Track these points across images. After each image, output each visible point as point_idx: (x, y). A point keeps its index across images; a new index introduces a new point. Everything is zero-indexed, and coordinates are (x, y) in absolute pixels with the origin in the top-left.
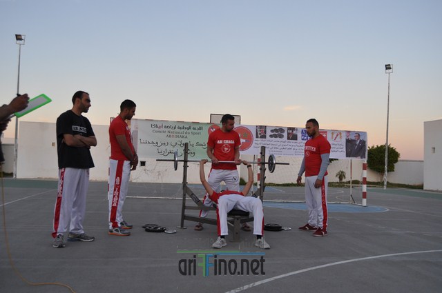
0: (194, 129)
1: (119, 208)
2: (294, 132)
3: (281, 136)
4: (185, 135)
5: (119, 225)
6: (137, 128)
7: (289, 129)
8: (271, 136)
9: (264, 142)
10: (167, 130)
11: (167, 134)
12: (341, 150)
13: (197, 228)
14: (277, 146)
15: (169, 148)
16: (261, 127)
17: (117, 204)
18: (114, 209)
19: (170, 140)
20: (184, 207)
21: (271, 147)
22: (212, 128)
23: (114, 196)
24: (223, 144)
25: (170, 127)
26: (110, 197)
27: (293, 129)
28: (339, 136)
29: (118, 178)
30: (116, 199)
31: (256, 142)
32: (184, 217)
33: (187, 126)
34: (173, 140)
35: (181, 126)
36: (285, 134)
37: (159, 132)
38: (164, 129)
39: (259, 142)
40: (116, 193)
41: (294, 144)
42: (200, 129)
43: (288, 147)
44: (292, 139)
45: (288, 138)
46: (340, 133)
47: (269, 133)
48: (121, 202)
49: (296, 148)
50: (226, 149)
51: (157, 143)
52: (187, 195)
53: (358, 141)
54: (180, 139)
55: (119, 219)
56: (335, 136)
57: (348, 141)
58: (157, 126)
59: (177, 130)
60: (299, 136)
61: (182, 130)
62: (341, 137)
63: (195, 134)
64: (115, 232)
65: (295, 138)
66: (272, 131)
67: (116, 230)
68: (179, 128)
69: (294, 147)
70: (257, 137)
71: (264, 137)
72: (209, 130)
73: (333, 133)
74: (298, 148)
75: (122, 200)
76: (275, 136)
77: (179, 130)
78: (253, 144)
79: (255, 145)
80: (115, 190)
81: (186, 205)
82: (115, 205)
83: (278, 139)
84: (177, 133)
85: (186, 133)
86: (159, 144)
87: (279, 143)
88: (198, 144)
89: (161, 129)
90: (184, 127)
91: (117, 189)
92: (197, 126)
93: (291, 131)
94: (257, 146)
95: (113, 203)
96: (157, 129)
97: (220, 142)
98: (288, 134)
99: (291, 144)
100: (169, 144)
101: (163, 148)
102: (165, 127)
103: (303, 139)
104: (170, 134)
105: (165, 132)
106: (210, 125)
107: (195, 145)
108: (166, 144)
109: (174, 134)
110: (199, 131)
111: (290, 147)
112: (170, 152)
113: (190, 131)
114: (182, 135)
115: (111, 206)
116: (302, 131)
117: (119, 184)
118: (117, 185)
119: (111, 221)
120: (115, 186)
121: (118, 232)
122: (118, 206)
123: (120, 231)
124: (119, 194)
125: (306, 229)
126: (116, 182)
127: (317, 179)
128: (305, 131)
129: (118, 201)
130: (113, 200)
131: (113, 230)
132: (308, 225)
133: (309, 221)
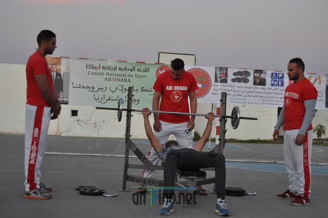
0: (138, 70)
1: (37, 166)
2: (262, 76)
3: (246, 81)
4: (127, 78)
5: (38, 187)
6: (69, 68)
7: (256, 71)
8: (233, 80)
9: (224, 88)
10: (105, 71)
11: (105, 76)
14: (240, 93)
15: (108, 94)
16: (221, 68)
17: (35, 161)
18: (32, 167)
20: (127, 165)
21: (233, 93)
22: (161, 69)
23: (31, 151)
24: (173, 91)
25: (110, 68)
26: (27, 152)
27: (260, 72)
28: (318, 81)
29: (37, 129)
30: (34, 155)
31: (215, 87)
32: (126, 178)
33: (130, 67)
34: (113, 85)
35: (123, 66)
36: (251, 78)
37: (96, 74)
38: (101, 71)
39: (219, 87)
40: (34, 147)
41: (261, 91)
42: (147, 70)
43: (254, 94)
45: (255, 83)
46: (319, 78)
47: (231, 76)
49: (264, 95)
51: (93, 88)
54: (122, 83)
55: (37, 180)
56: (313, 81)
58: (93, 67)
59: (117, 72)
60: (269, 80)
61: (124, 72)
63: (139, 77)
64: (33, 195)
65: (262, 82)
66: (235, 74)
67: (35, 193)
68: (120, 69)
69: (260, 95)
70: (216, 81)
71: (225, 81)
72: (157, 72)
73: (310, 78)
74: (266, 95)
75: (41, 155)
76: (239, 80)
77: (120, 72)
78: (212, 90)
79: (214, 91)
80: (32, 144)
82: (32, 162)
83: (242, 84)
84: (117, 75)
85: (129, 75)
86: (96, 89)
87: (243, 90)
88: (143, 90)
89: (98, 71)
90: (125, 69)
91: (35, 143)
93: (258, 75)
94: (216, 92)
95: (30, 160)
96: (93, 71)
97: (169, 88)
98: (255, 78)
99: (258, 90)
100: (108, 89)
101: (100, 94)
102: (103, 68)
103: (272, 85)
104: (110, 77)
105: (103, 74)
106: (159, 66)
107: (139, 91)
108: (104, 89)
109: (114, 77)
110: (145, 74)
111: (257, 94)
112: (110, 99)
113: (133, 73)
114: (123, 78)
115: (28, 164)
116: (272, 74)
117: (37, 136)
118: (35, 138)
119: (28, 182)
120: (33, 138)
121: (37, 194)
122: (37, 163)
123: (40, 193)
124: (37, 148)
125: (287, 196)
126: (33, 134)
127: (298, 134)
128: (276, 74)
129: (36, 157)
130: (30, 156)
131: (31, 192)
132: (288, 192)
133: (290, 187)
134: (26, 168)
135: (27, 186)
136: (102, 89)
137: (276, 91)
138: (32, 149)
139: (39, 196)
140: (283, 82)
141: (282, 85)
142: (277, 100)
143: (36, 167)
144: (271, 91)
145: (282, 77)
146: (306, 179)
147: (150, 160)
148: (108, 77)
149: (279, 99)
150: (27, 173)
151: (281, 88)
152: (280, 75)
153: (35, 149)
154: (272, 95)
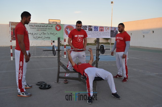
0: (49, 27)
2: (91, 27)
3: (86, 29)
4: (45, 29)
5: (25, 90)
7: (89, 26)
10: (37, 27)
11: (37, 29)
12: (109, 35)
13: (65, 82)
15: (38, 36)
17: (22, 78)
18: (20, 81)
19: (38, 32)
20: (59, 72)
22: (57, 26)
25: (38, 26)
26: (17, 74)
27: (90, 26)
28: (108, 29)
29: (21, 62)
30: (21, 75)
32: (59, 77)
33: (46, 25)
34: (40, 32)
37: (33, 28)
38: (35, 27)
40: (21, 71)
41: (91, 33)
42: (52, 26)
44: (90, 30)
45: (89, 30)
46: (109, 28)
48: (24, 77)
50: (80, 40)
51: (33, 33)
52: (60, 66)
53: (115, 31)
54: (43, 31)
56: (107, 29)
57: (111, 31)
58: (32, 26)
59: (41, 27)
60: (93, 29)
62: (109, 29)
63: (49, 29)
65: (91, 30)
67: (23, 94)
68: (42, 26)
69: (91, 34)
73: (106, 28)
74: (92, 34)
77: (42, 27)
80: (20, 69)
81: (60, 71)
82: (20, 78)
84: (41, 28)
85: (46, 29)
86: (34, 34)
88: (51, 34)
89: (34, 27)
90: (44, 26)
91: (21, 69)
92: (50, 25)
95: (19, 78)
96: (32, 27)
97: (76, 36)
98: (89, 28)
99: (90, 33)
100: (38, 34)
101: (35, 36)
102: (36, 26)
103: (94, 31)
104: (39, 29)
105: (36, 28)
106: (56, 25)
107: (49, 34)
108: (37, 34)
109: (40, 29)
110: (51, 28)
111: (90, 34)
112: (39, 37)
113: (47, 28)
114: (44, 29)
115: (18, 79)
116: (94, 27)
117: (22, 65)
118: (21, 66)
119: (19, 88)
120: (19, 67)
121: (24, 95)
122: (22, 79)
123: (25, 94)
124: (22, 72)
125: (117, 77)
126: (20, 65)
127: (124, 54)
128: (95, 27)
129: (22, 76)
130: (19, 76)
131: (21, 94)
132: (118, 75)
133: (118, 73)
134: (17, 81)
135: (19, 91)
136: (36, 34)
137: (96, 33)
138: (20, 72)
139: (25, 95)
140: (97, 29)
141: (97, 30)
142: (96, 35)
143: (22, 81)
144: (94, 33)
145: (97, 28)
146: (126, 71)
147: (69, 69)
148: (38, 29)
149: (97, 35)
150: (18, 84)
151: (97, 31)
152: (97, 27)
153: (21, 72)
154: (94, 34)
